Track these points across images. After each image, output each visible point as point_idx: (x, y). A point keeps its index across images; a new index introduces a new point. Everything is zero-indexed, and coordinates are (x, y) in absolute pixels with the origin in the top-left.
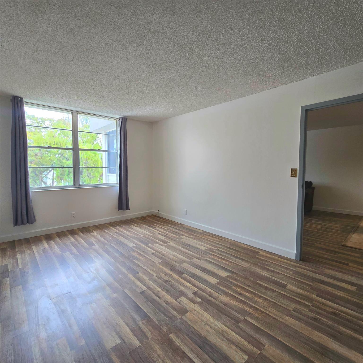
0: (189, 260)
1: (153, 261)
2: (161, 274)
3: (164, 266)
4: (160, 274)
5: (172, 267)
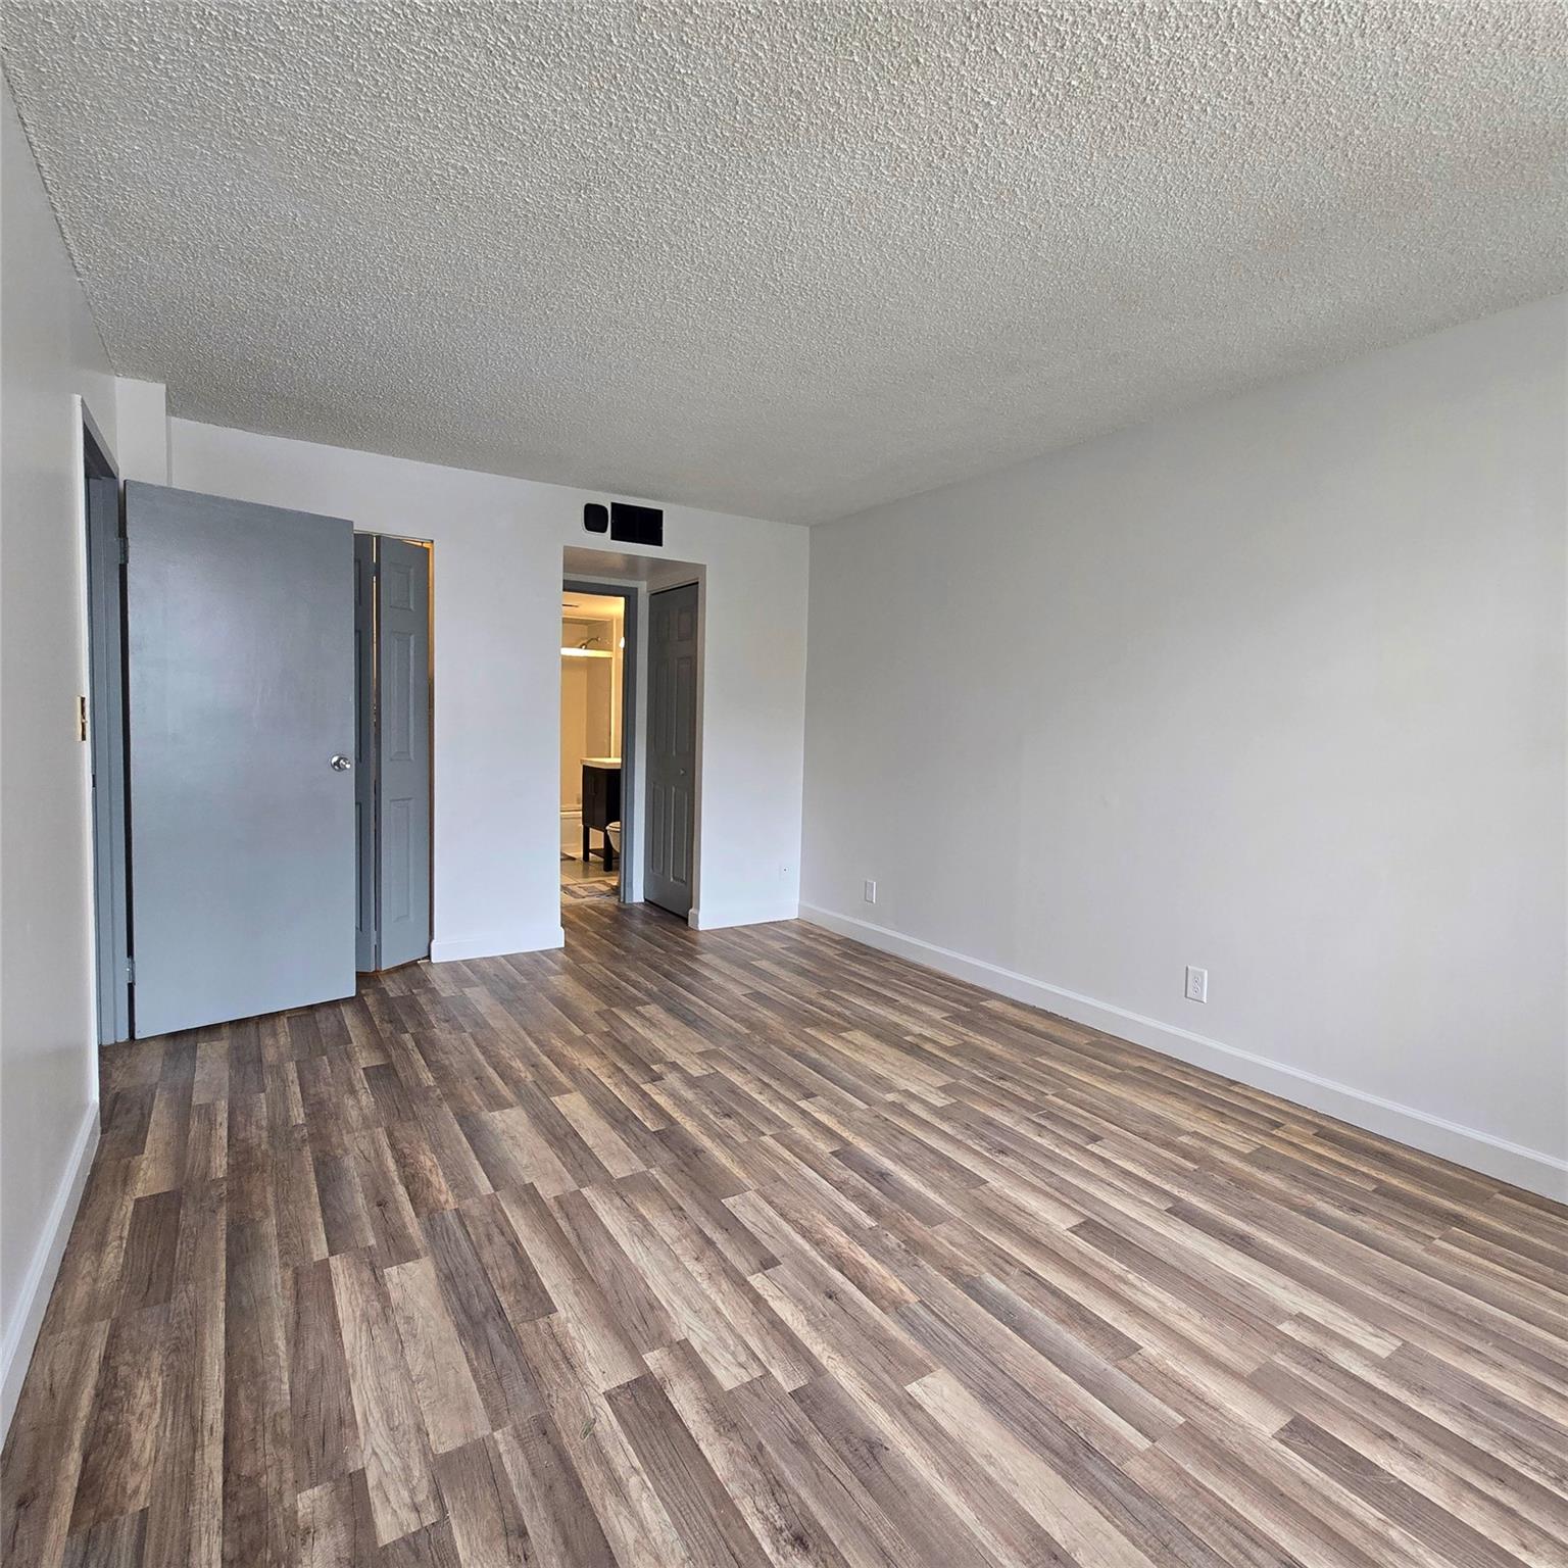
0: (585, 1191)
1: (770, 1203)
2: (742, 1139)
3: (724, 1171)
4: (746, 1140)
5: (686, 1164)
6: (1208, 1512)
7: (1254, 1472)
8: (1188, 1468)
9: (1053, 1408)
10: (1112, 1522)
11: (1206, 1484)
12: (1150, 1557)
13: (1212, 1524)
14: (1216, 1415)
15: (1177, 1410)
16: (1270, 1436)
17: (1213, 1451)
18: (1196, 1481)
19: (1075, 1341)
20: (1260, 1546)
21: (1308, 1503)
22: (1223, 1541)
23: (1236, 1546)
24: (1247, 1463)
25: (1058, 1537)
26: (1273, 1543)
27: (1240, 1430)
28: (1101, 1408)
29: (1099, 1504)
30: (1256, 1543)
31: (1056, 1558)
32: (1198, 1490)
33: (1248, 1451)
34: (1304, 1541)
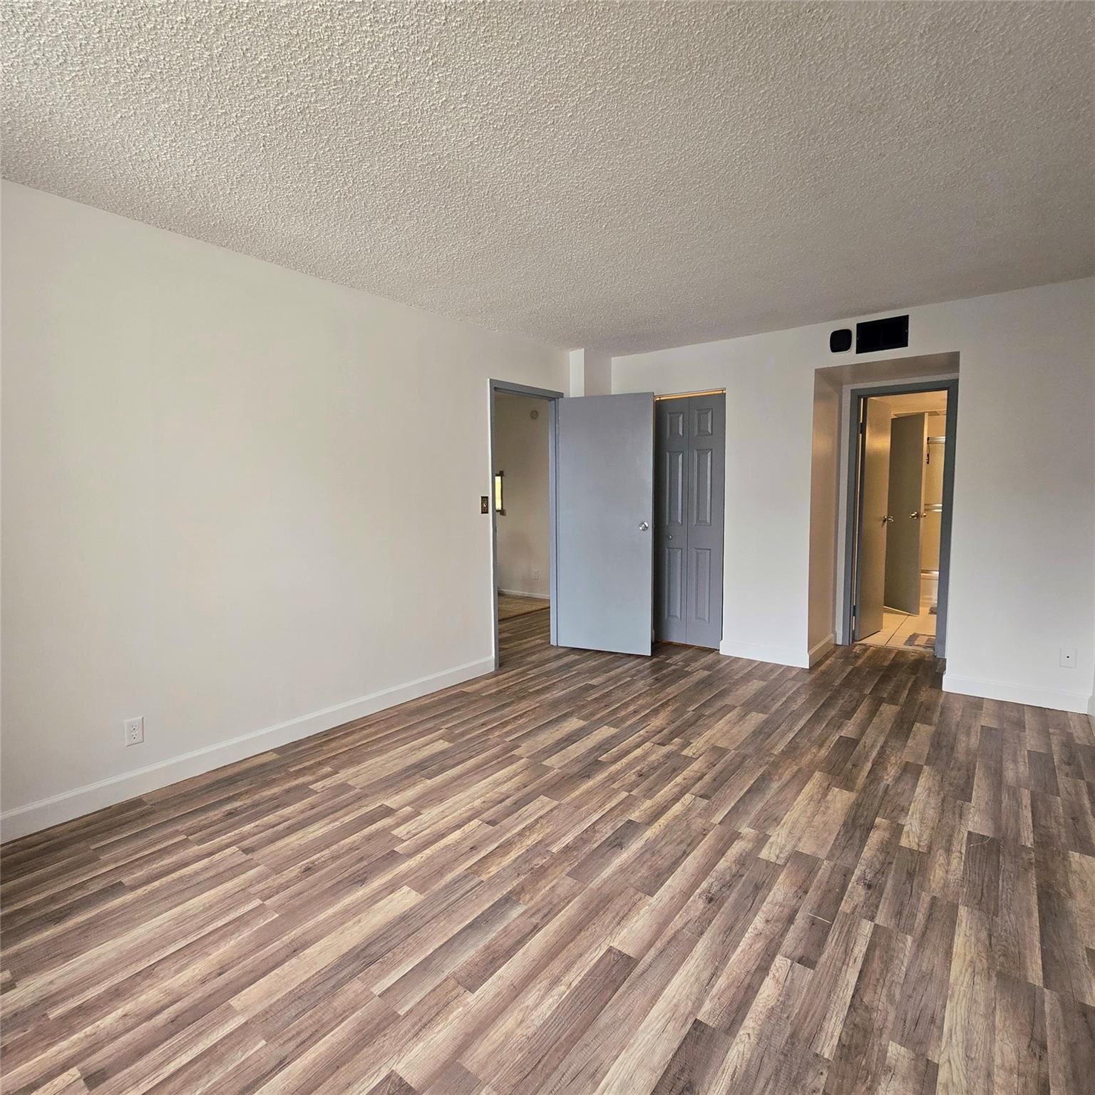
6: (324, 1021)
7: (357, 1053)
8: (358, 1013)
9: (401, 946)
10: (316, 973)
11: (345, 1022)
12: (293, 990)
13: (314, 1022)
14: (410, 1035)
15: (410, 1011)
16: (394, 1068)
17: (375, 1029)
18: (347, 1017)
19: (469, 954)
20: (297, 1047)
21: (331, 1084)
22: (302, 1027)
23: (298, 1034)
24: (365, 1049)
25: (307, 951)
26: (300, 1055)
27: (397, 1049)
28: (405, 969)
29: (328, 968)
30: (300, 1045)
31: (295, 951)
32: (341, 1017)
33: (377, 1051)
34: (300, 1074)
